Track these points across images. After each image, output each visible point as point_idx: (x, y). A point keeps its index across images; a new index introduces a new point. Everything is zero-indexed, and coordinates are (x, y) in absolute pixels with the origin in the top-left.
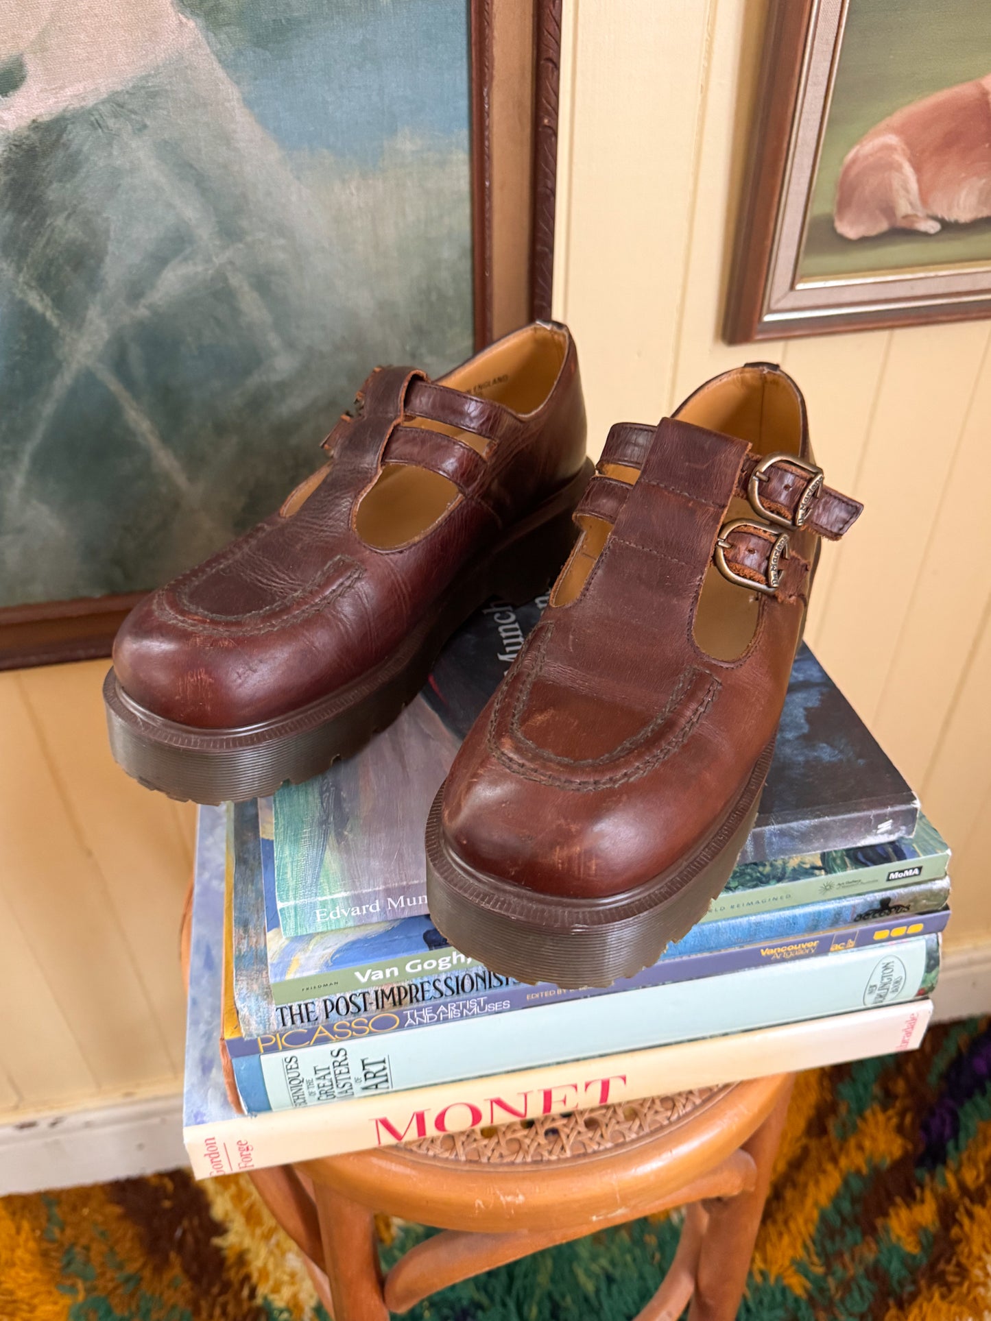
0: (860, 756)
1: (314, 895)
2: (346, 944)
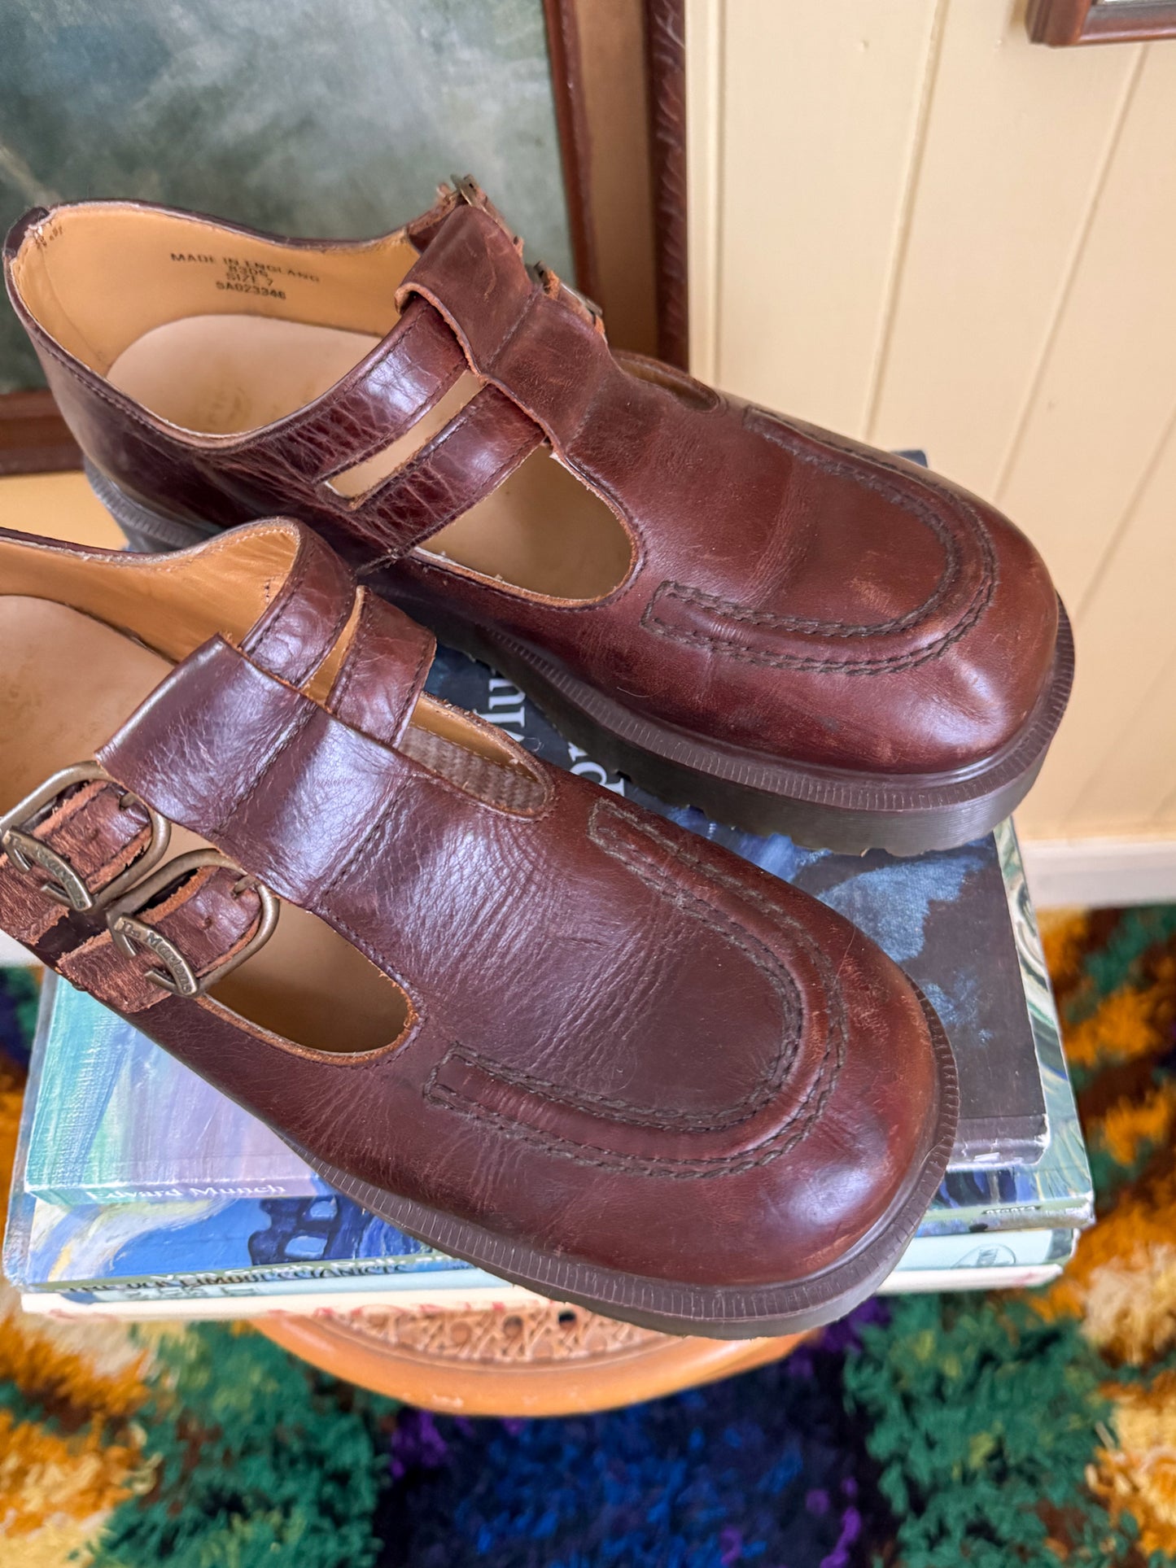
0: (986, 1023)
1: (76, 1179)
2: (139, 1236)
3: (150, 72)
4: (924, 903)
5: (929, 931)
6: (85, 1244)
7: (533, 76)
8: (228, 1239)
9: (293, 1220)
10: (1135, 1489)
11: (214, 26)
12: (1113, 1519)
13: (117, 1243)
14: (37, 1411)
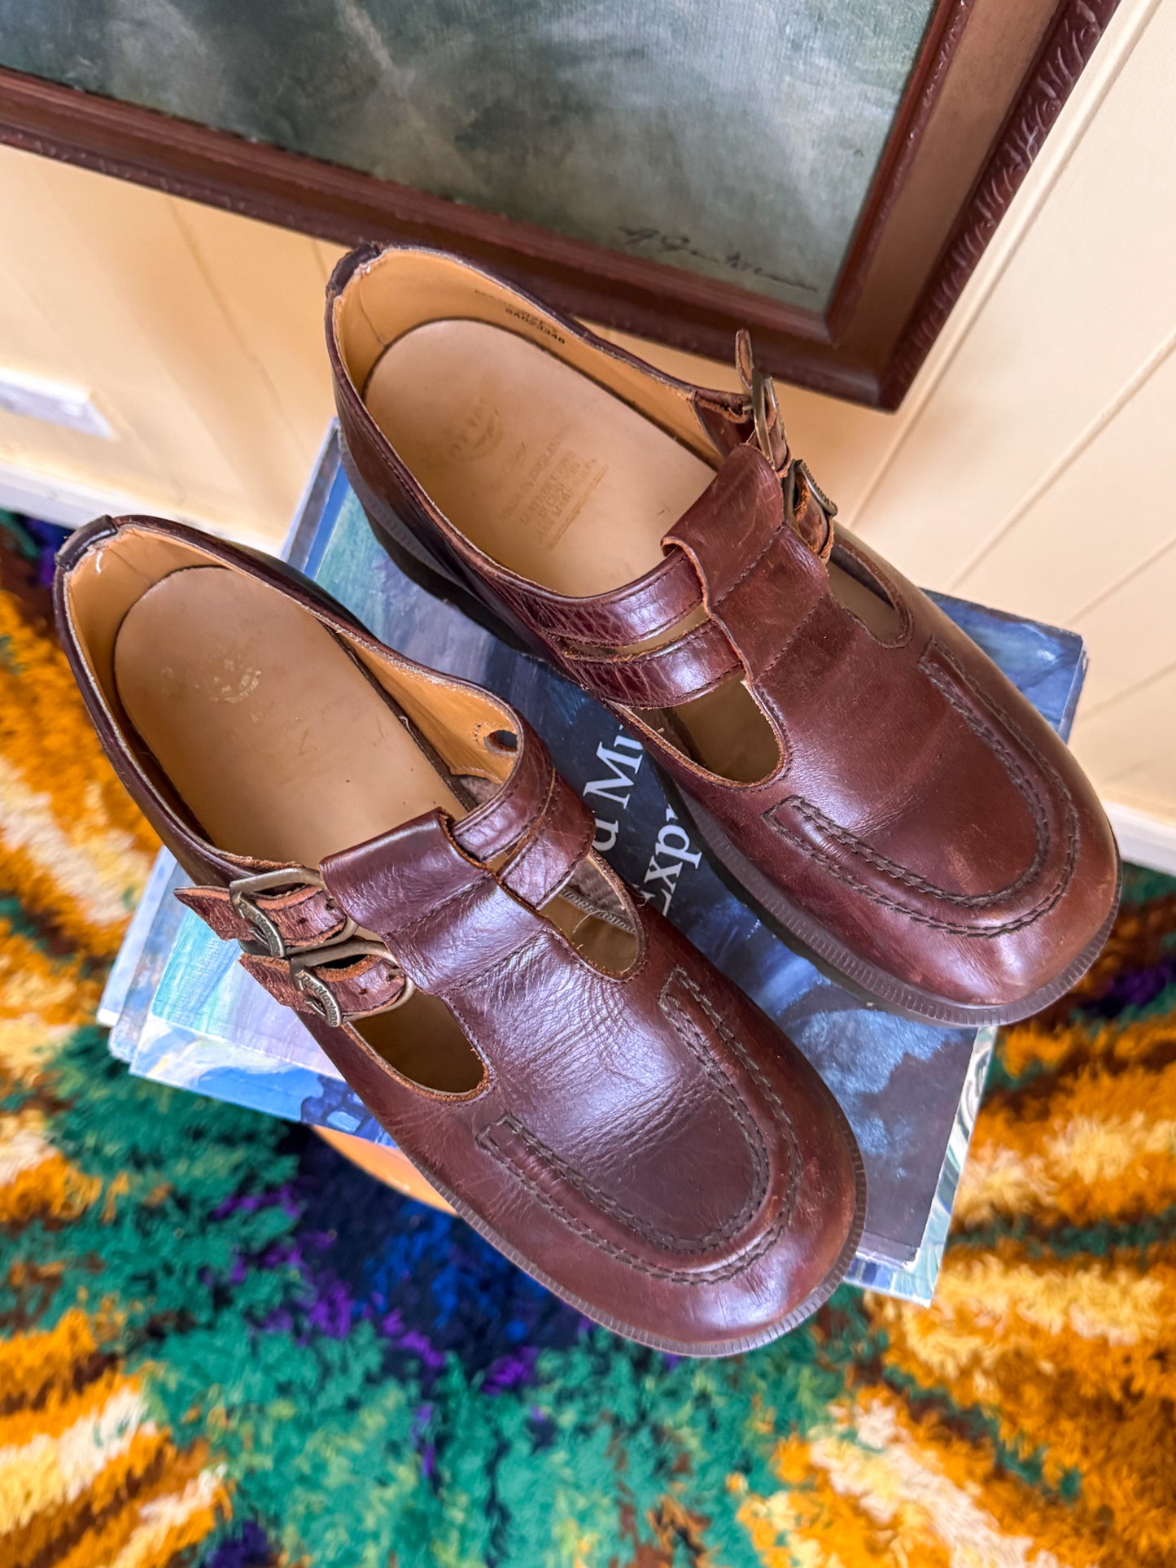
0: (907, 1164)
2: (222, 1068)
4: (900, 1053)
5: (894, 1078)
6: (180, 1059)
8: (287, 1095)
9: (339, 1098)
12: (871, 1331)
13: (203, 1068)
14: (32, 929)
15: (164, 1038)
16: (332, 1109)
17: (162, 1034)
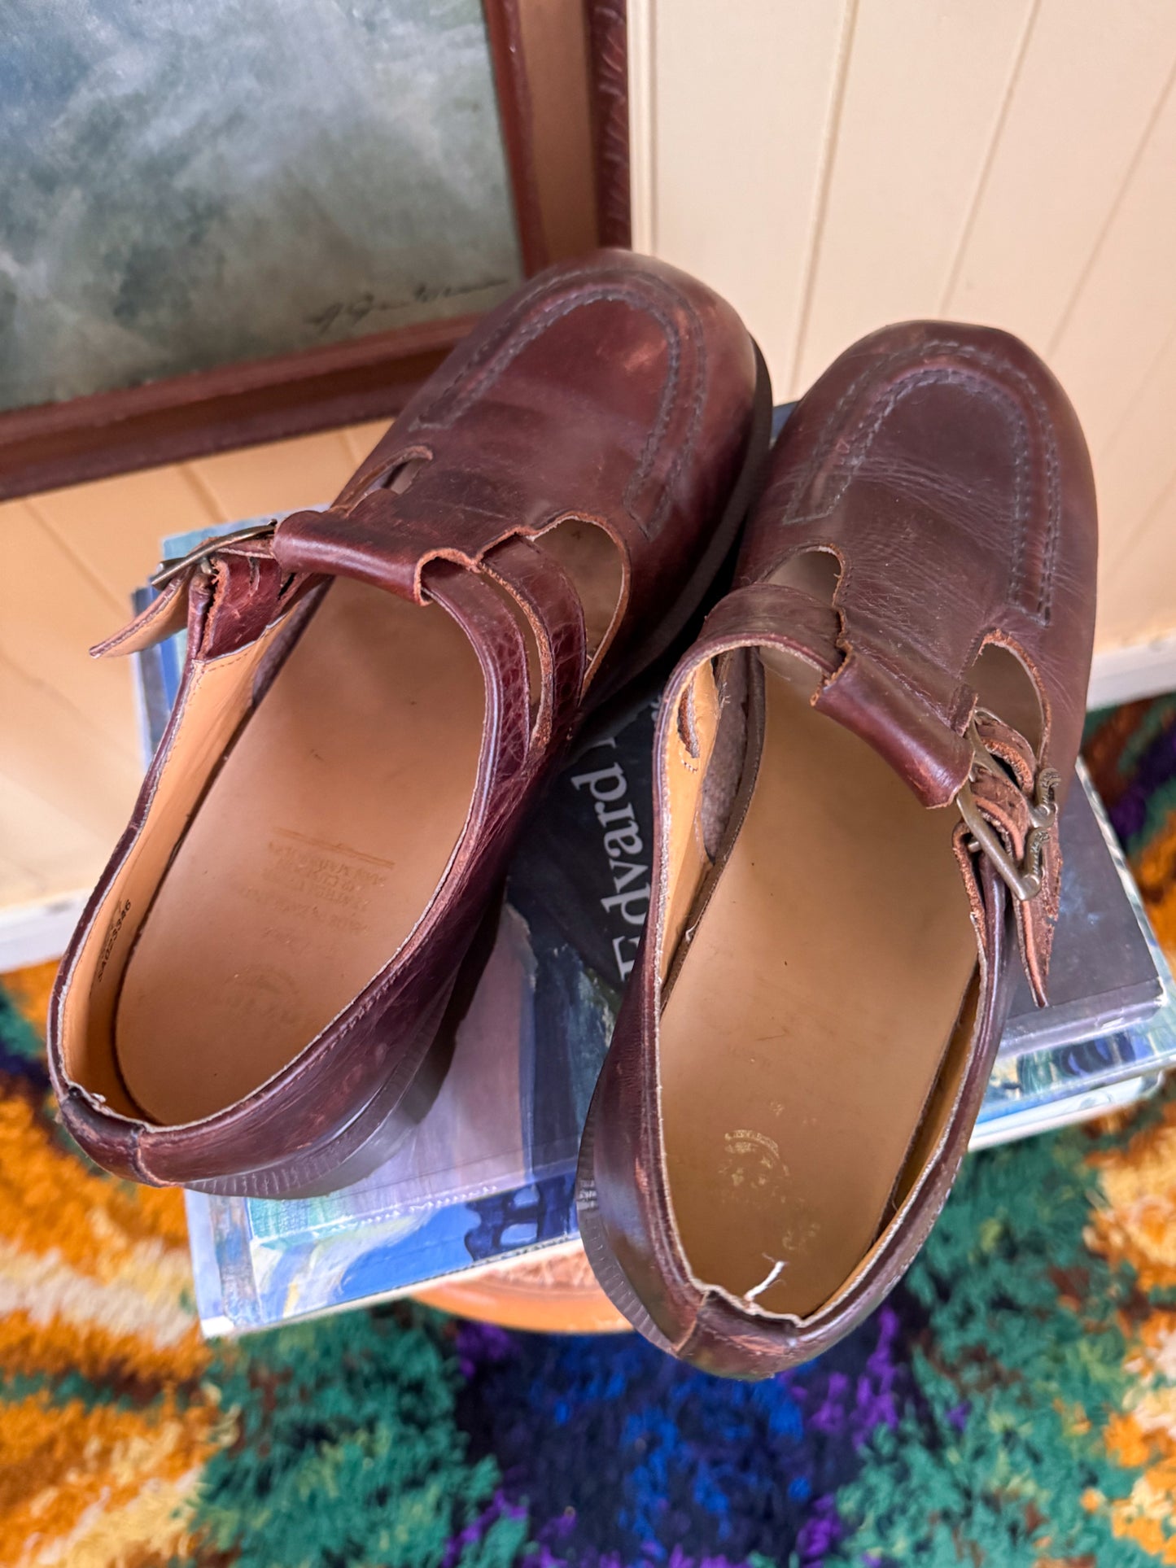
0: (1091, 908)
1: (303, 1223)
2: (359, 1259)
3: (65, 88)
7: (469, 43)
8: (443, 1244)
9: (500, 1213)
10: (1128, 1239)
11: (134, 33)
12: (1111, 1269)
13: (339, 1270)
14: (107, 1392)
15: (280, 1264)
16: (499, 1230)
17: (275, 1263)
